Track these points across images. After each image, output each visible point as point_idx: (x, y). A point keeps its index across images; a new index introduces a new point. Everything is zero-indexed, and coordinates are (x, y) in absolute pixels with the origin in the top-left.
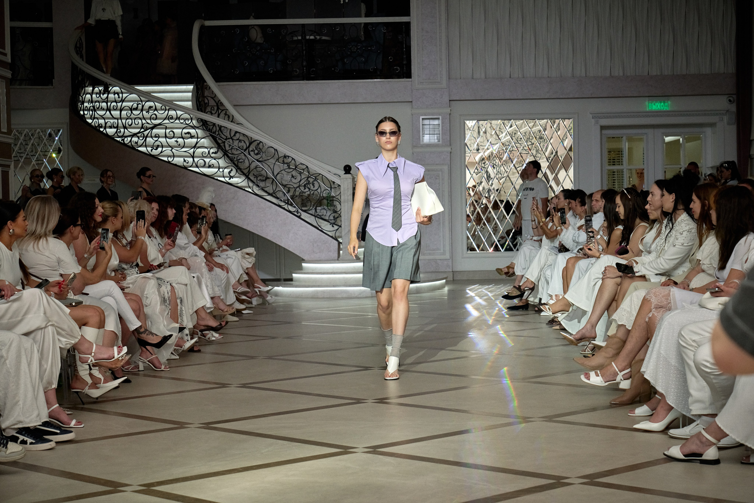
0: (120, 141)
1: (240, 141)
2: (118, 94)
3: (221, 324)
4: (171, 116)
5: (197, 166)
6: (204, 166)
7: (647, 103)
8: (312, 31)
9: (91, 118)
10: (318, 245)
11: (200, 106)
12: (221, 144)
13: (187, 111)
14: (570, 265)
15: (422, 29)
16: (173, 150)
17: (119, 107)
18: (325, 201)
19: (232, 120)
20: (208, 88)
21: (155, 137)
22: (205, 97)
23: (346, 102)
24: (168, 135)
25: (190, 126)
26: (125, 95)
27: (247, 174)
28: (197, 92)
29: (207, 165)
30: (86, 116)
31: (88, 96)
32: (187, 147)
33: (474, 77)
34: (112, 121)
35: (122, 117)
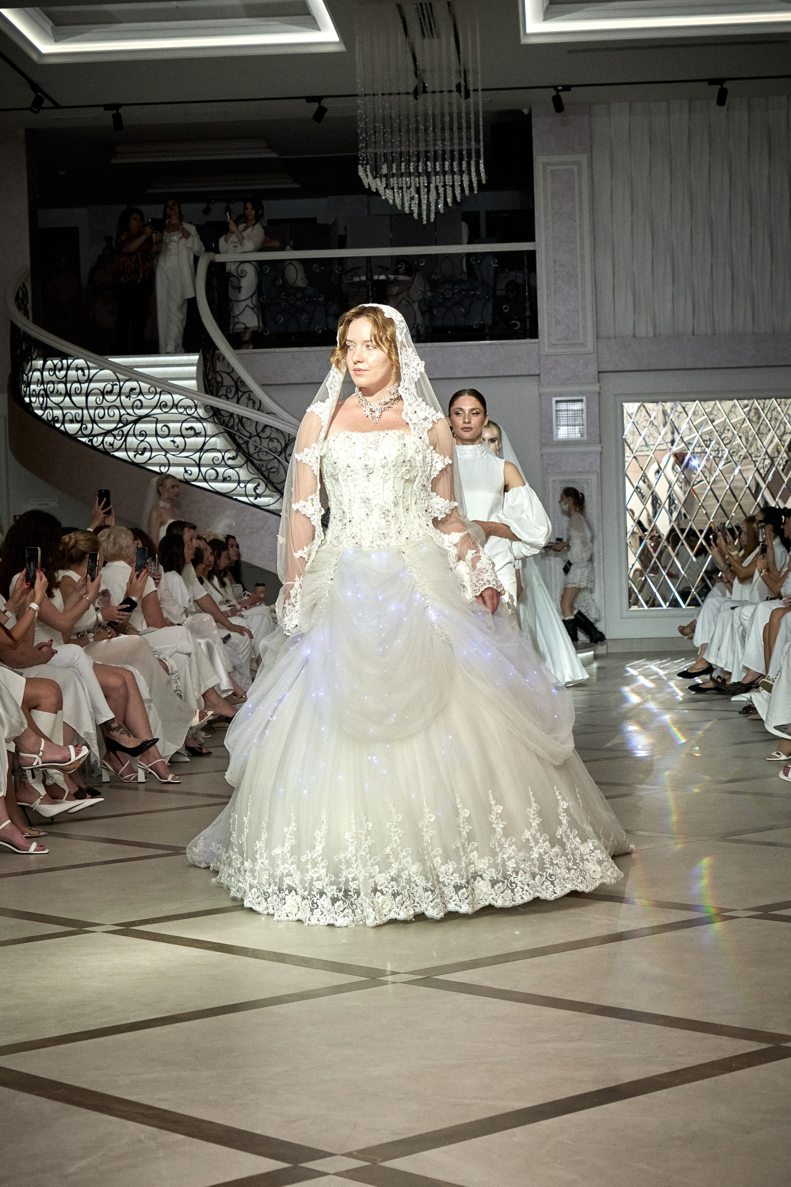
0: (87, 442)
1: (271, 440)
2: (82, 370)
4: (164, 403)
5: (205, 480)
6: (216, 480)
8: (382, 267)
9: (41, 408)
11: (209, 386)
12: (244, 446)
13: (190, 395)
14: (775, 620)
15: (555, 262)
16: (168, 455)
17: (84, 391)
19: (259, 407)
20: (221, 359)
21: (141, 435)
22: (217, 372)
24: (159, 432)
25: (193, 417)
26: (93, 372)
28: (205, 366)
29: (220, 477)
30: (33, 405)
31: (37, 374)
32: (189, 450)
33: (637, 335)
34: (73, 412)
35: (89, 405)
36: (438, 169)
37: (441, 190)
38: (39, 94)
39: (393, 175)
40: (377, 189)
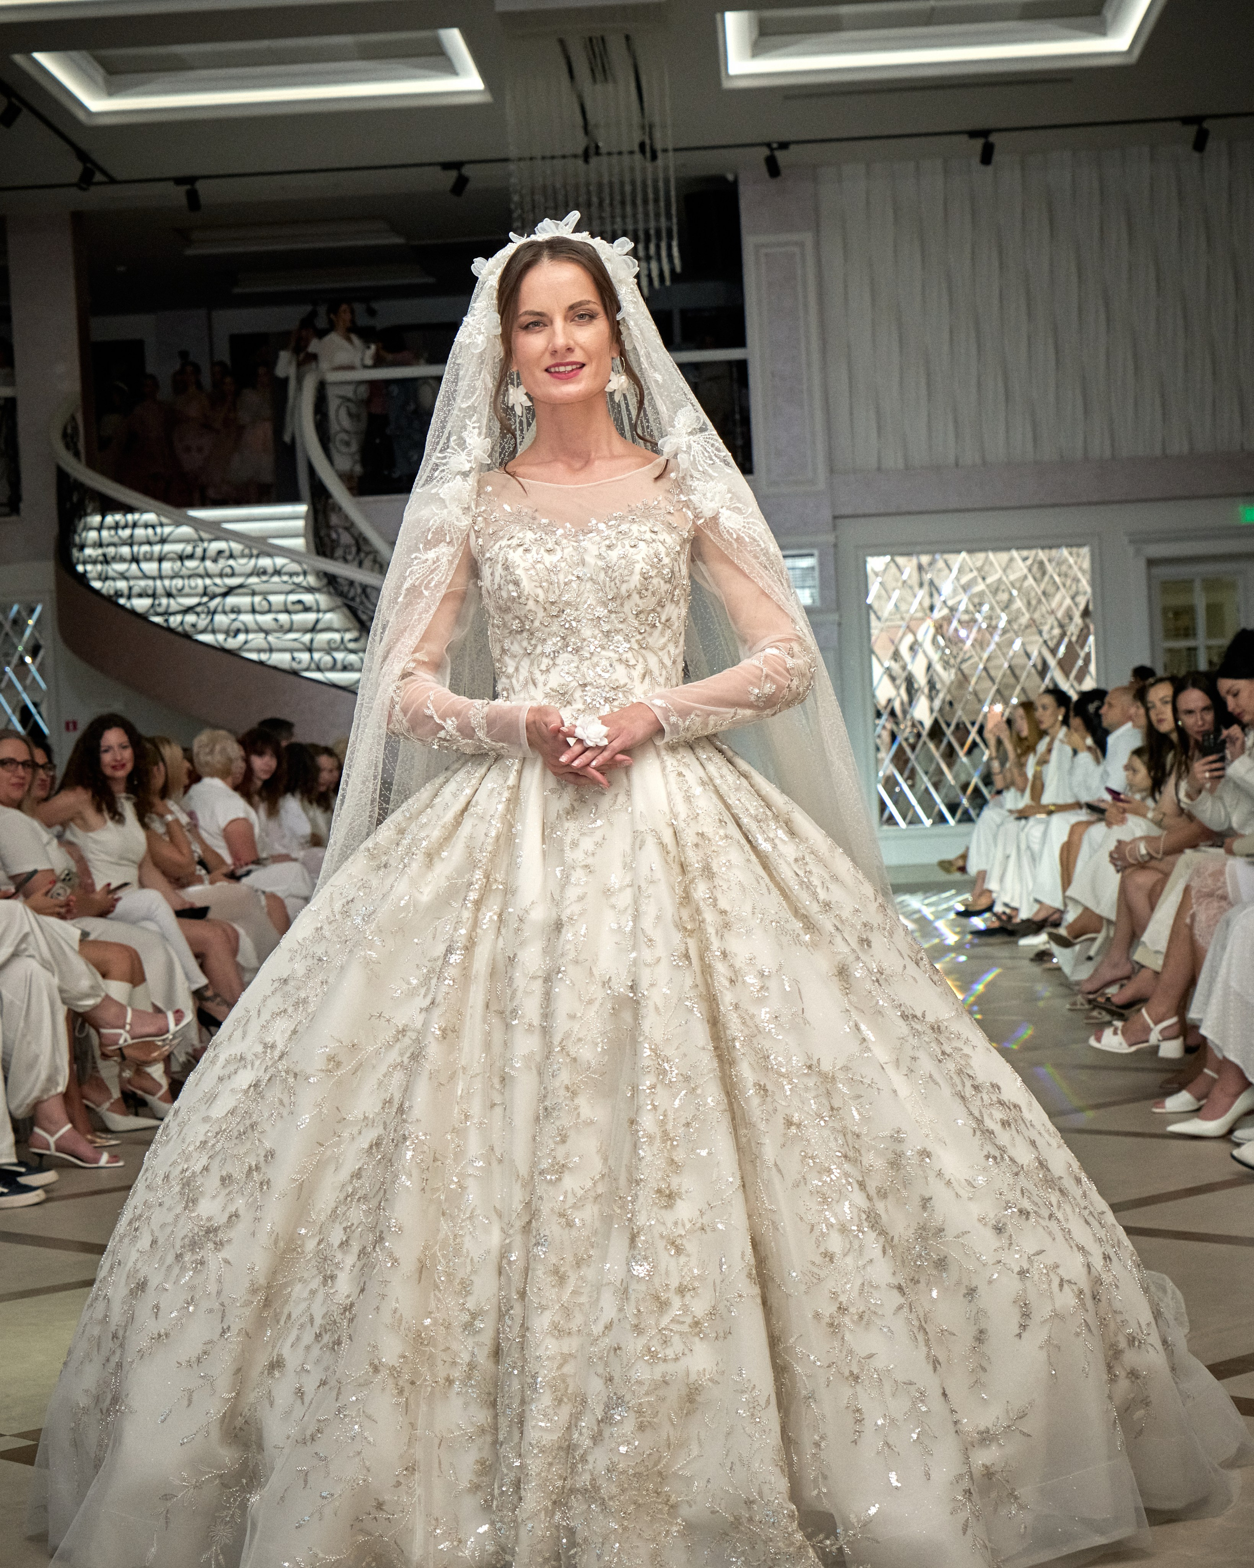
0: (161, 623)
2: (153, 527)
4: (262, 569)
5: (319, 669)
6: (333, 668)
7: (1241, 509)
9: (99, 579)
11: (322, 546)
13: (296, 558)
14: (1076, 838)
15: (773, 375)
16: (270, 638)
17: (156, 555)
20: (337, 510)
21: (233, 611)
22: (332, 527)
24: (257, 608)
25: (302, 587)
26: (167, 530)
28: (316, 520)
29: (339, 665)
30: (89, 575)
32: (297, 631)
33: (883, 468)
34: (143, 583)
35: (164, 573)
38: (89, 165)
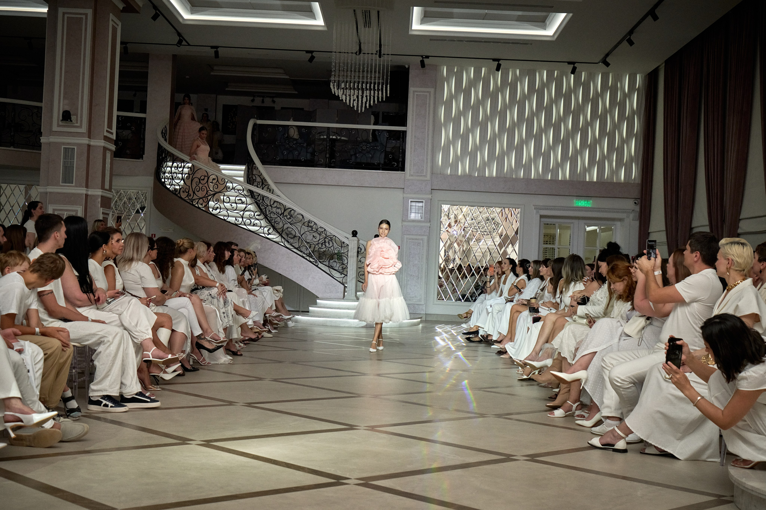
3: (258, 337)
5: (245, 224)
6: (250, 225)
7: (575, 201)
8: (335, 133)
9: (169, 185)
10: (329, 288)
11: (249, 181)
12: (263, 210)
13: (240, 184)
15: (415, 136)
16: (228, 211)
18: (336, 256)
19: (272, 192)
20: (256, 169)
22: (254, 175)
23: (356, 185)
24: (225, 200)
25: (242, 195)
27: (281, 233)
28: (248, 171)
29: (252, 224)
30: (166, 183)
31: (169, 169)
32: (238, 210)
33: (451, 174)
36: (368, 88)
37: (368, 98)
38: (181, 38)
39: (346, 89)
40: (338, 95)
